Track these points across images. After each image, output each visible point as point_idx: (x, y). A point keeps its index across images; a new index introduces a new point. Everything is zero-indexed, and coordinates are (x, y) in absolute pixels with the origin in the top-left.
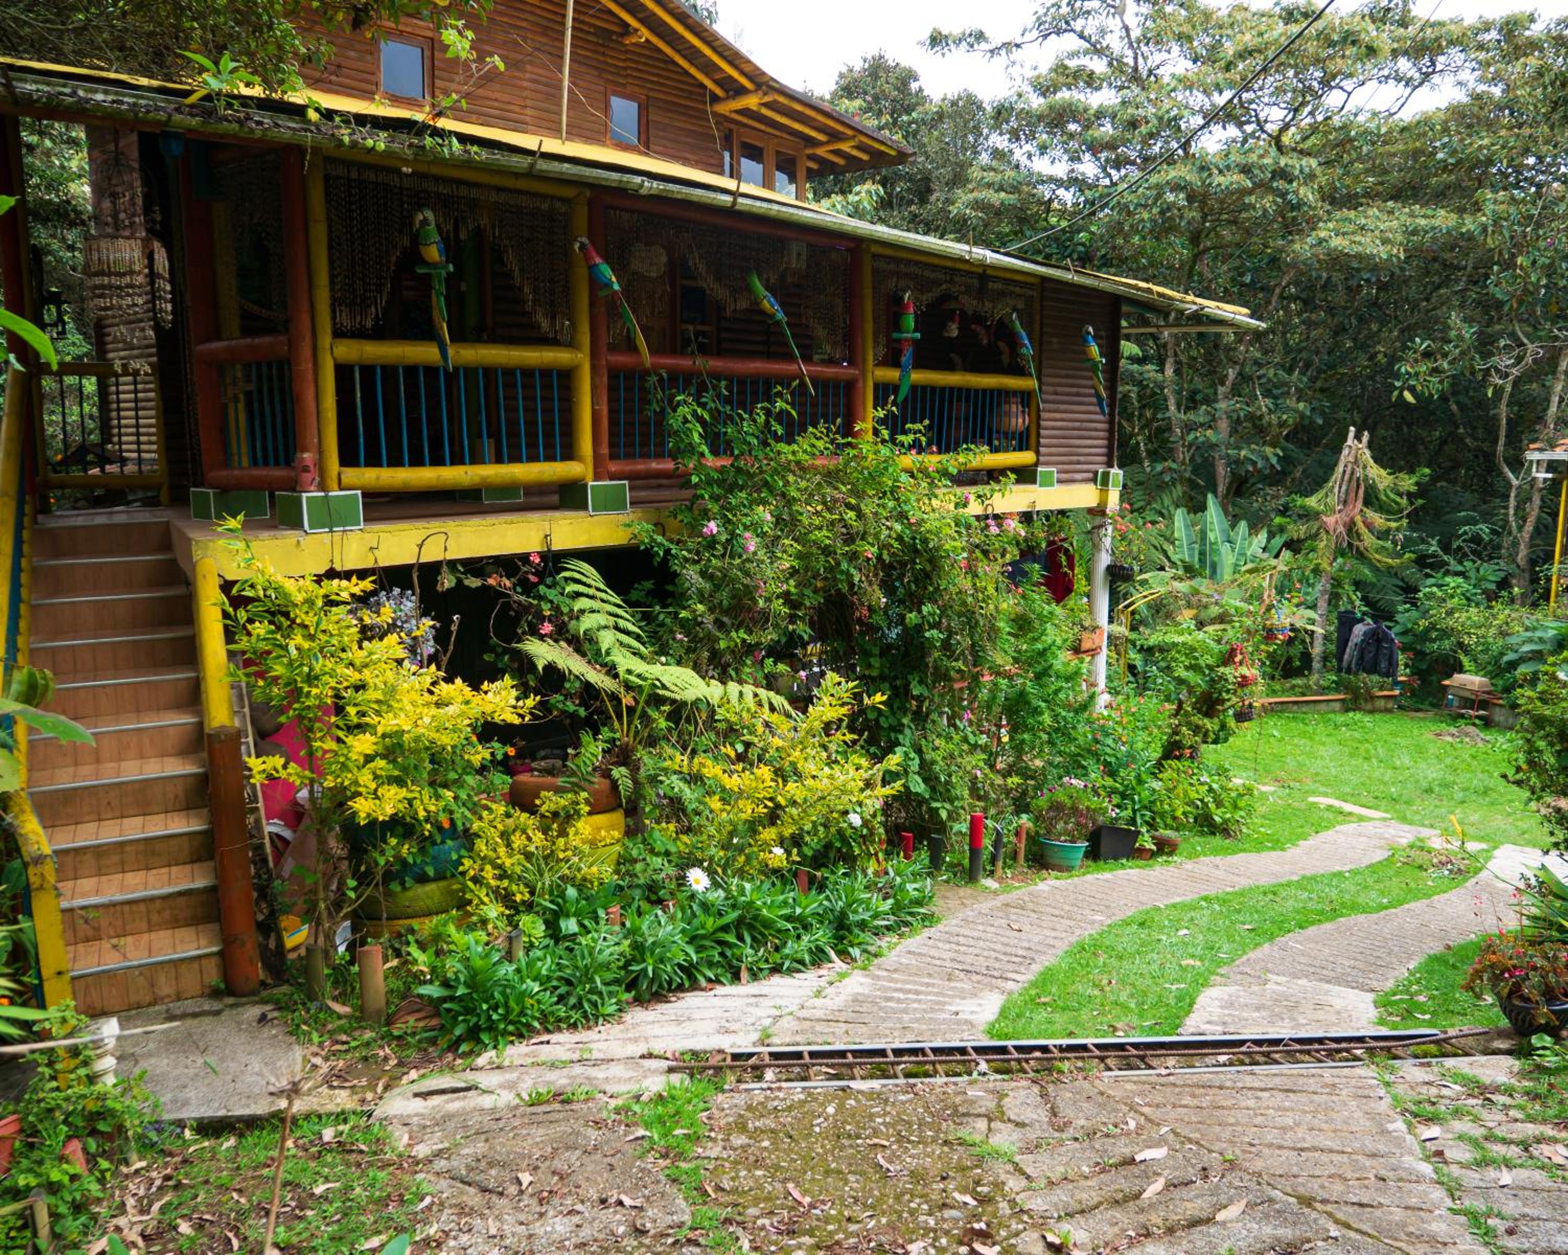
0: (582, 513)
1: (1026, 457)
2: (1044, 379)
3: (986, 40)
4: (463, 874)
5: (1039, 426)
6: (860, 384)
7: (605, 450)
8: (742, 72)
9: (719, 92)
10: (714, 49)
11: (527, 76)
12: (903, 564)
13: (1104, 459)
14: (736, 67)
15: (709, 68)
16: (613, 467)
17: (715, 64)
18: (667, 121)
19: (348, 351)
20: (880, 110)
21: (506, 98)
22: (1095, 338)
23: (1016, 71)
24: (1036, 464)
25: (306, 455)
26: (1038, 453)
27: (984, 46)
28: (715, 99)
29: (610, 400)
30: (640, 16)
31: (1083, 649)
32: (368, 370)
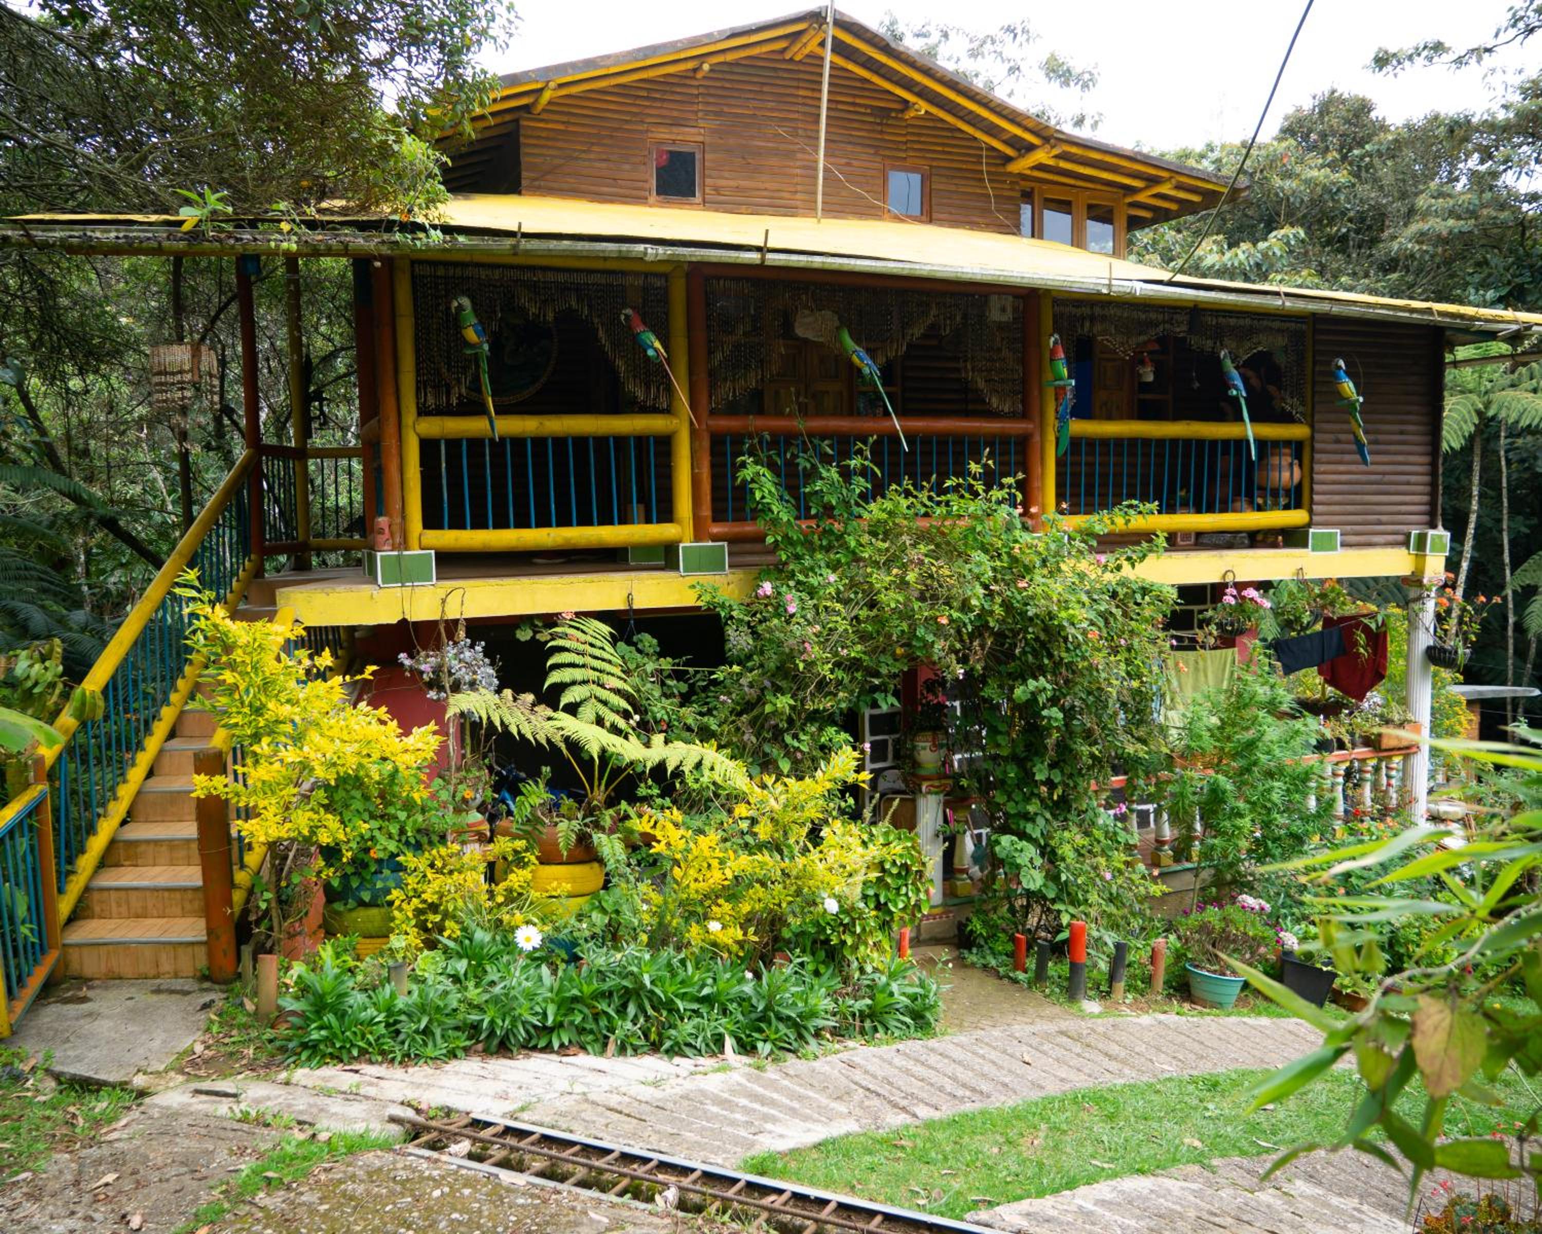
0: (673, 574)
1: (1297, 517)
2: (1317, 426)
3: (1446, 50)
4: (391, 904)
5: (1312, 481)
6: (1037, 438)
7: (706, 512)
8: (1026, 129)
9: (1009, 151)
10: (993, 110)
11: (798, 163)
12: (1015, 634)
13: (1425, 518)
14: (1019, 125)
15: (992, 130)
16: (716, 529)
17: (998, 126)
18: (953, 188)
19: (434, 427)
20: (1327, 148)
21: (775, 186)
22: (1349, 374)
23: (1497, 80)
24: (1309, 525)
25: (381, 519)
26: (1311, 512)
27: (1446, 57)
28: (1009, 159)
29: (713, 466)
30: (916, 89)
31: (1384, 746)
32: (453, 444)
